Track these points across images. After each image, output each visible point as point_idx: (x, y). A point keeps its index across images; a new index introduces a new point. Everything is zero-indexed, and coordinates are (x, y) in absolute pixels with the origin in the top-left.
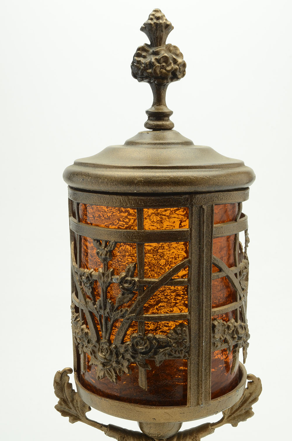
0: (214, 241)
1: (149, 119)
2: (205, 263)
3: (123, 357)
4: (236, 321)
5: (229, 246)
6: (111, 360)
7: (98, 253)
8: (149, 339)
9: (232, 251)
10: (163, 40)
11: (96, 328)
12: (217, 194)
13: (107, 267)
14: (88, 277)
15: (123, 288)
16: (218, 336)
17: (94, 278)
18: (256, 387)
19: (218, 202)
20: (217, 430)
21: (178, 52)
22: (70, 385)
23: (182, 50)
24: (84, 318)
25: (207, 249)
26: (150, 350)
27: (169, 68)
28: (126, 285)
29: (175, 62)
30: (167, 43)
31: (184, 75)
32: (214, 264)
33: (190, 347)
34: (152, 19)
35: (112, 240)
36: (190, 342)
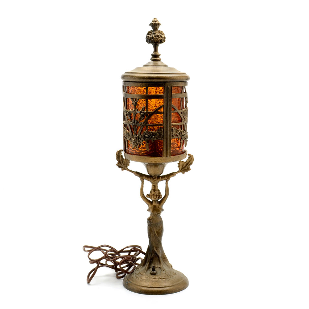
0: (172, 99)
1: (152, 57)
2: (169, 106)
3: (141, 139)
4: (181, 129)
5: (179, 103)
6: (136, 141)
7: (132, 103)
8: (149, 132)
9: (180, 105)
10: (157, 29)
11: (131, 130)
12: (173, 83)
13: (135, 108)
14: (129, 112)
15: (141, 115)
16: (174, 133)
17: (131, 112)
18: (192, 158)
19: (174, 85)
20: (177, 175)
21: (163, 33)
22: (122, 156)
23: (164, 32)
24: (127, 128)
25: (170, 101)
26: (150, 136)
27: (159, 39)
28: (142, 114)
29: (161, 37)
30: (159, 30)
31: (165, 41)
32: (172, 107)
33: (163, 136)
34: (153, 22)
35: (137, 98)
36: (164, 134)
